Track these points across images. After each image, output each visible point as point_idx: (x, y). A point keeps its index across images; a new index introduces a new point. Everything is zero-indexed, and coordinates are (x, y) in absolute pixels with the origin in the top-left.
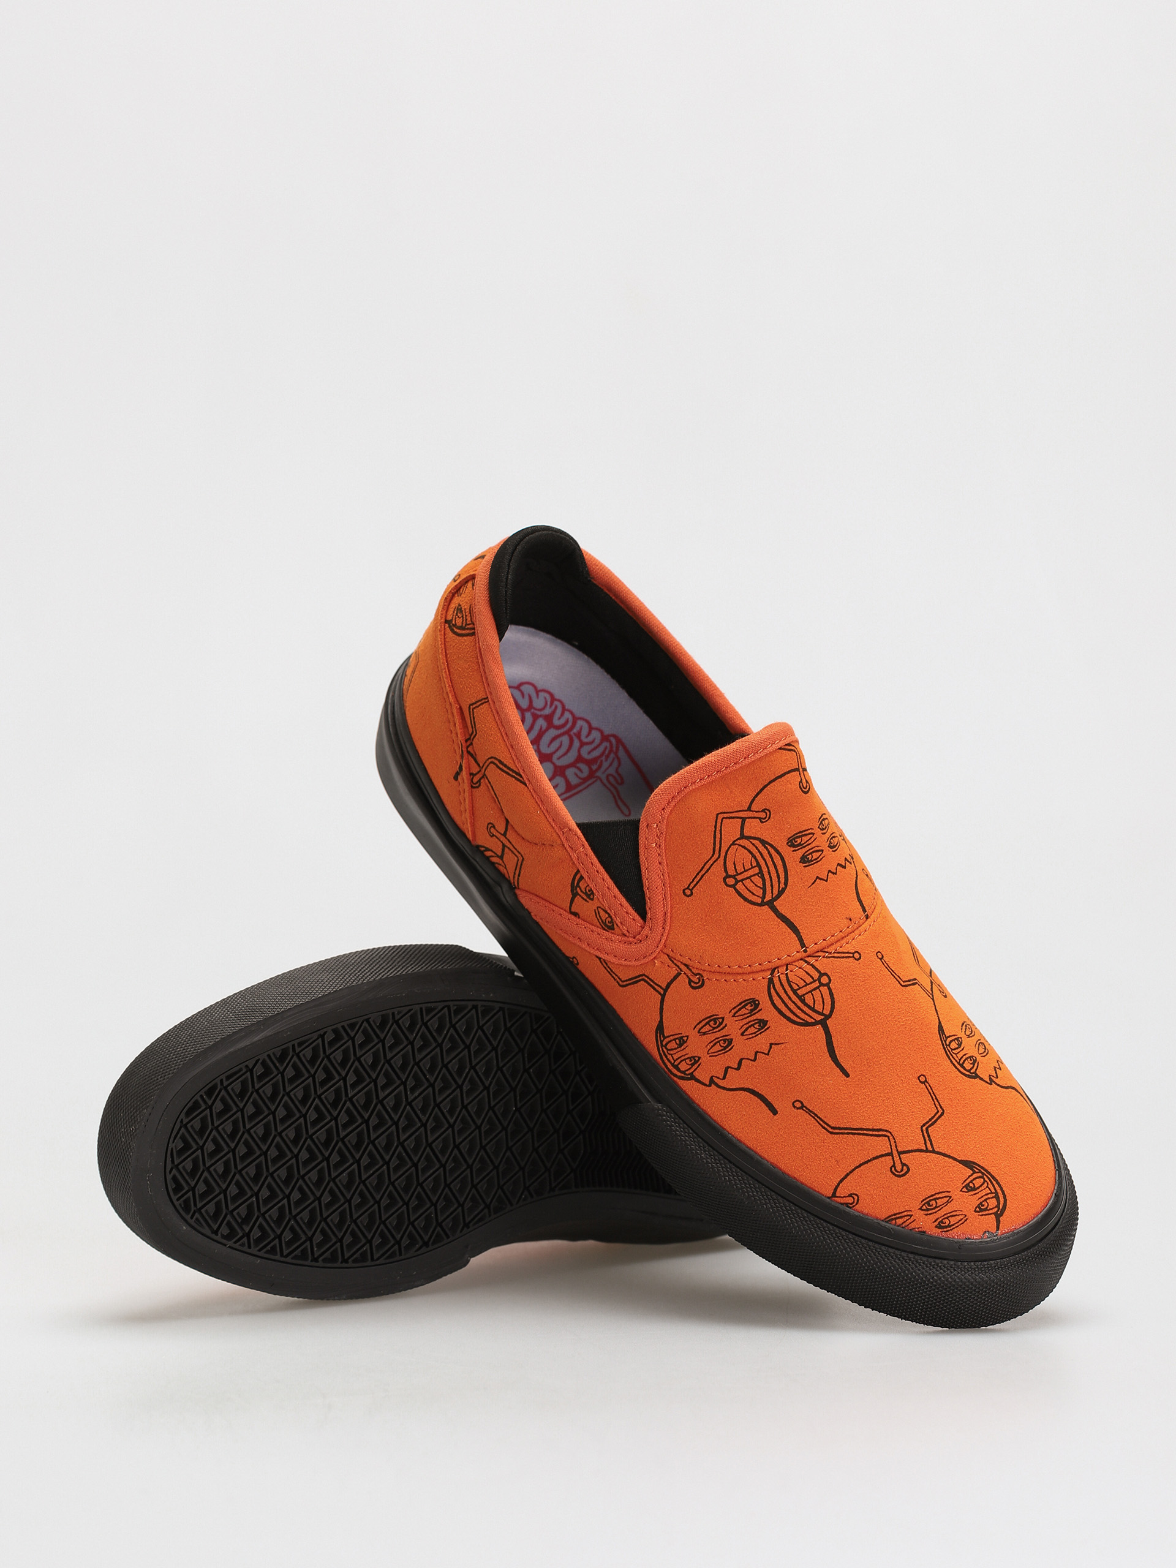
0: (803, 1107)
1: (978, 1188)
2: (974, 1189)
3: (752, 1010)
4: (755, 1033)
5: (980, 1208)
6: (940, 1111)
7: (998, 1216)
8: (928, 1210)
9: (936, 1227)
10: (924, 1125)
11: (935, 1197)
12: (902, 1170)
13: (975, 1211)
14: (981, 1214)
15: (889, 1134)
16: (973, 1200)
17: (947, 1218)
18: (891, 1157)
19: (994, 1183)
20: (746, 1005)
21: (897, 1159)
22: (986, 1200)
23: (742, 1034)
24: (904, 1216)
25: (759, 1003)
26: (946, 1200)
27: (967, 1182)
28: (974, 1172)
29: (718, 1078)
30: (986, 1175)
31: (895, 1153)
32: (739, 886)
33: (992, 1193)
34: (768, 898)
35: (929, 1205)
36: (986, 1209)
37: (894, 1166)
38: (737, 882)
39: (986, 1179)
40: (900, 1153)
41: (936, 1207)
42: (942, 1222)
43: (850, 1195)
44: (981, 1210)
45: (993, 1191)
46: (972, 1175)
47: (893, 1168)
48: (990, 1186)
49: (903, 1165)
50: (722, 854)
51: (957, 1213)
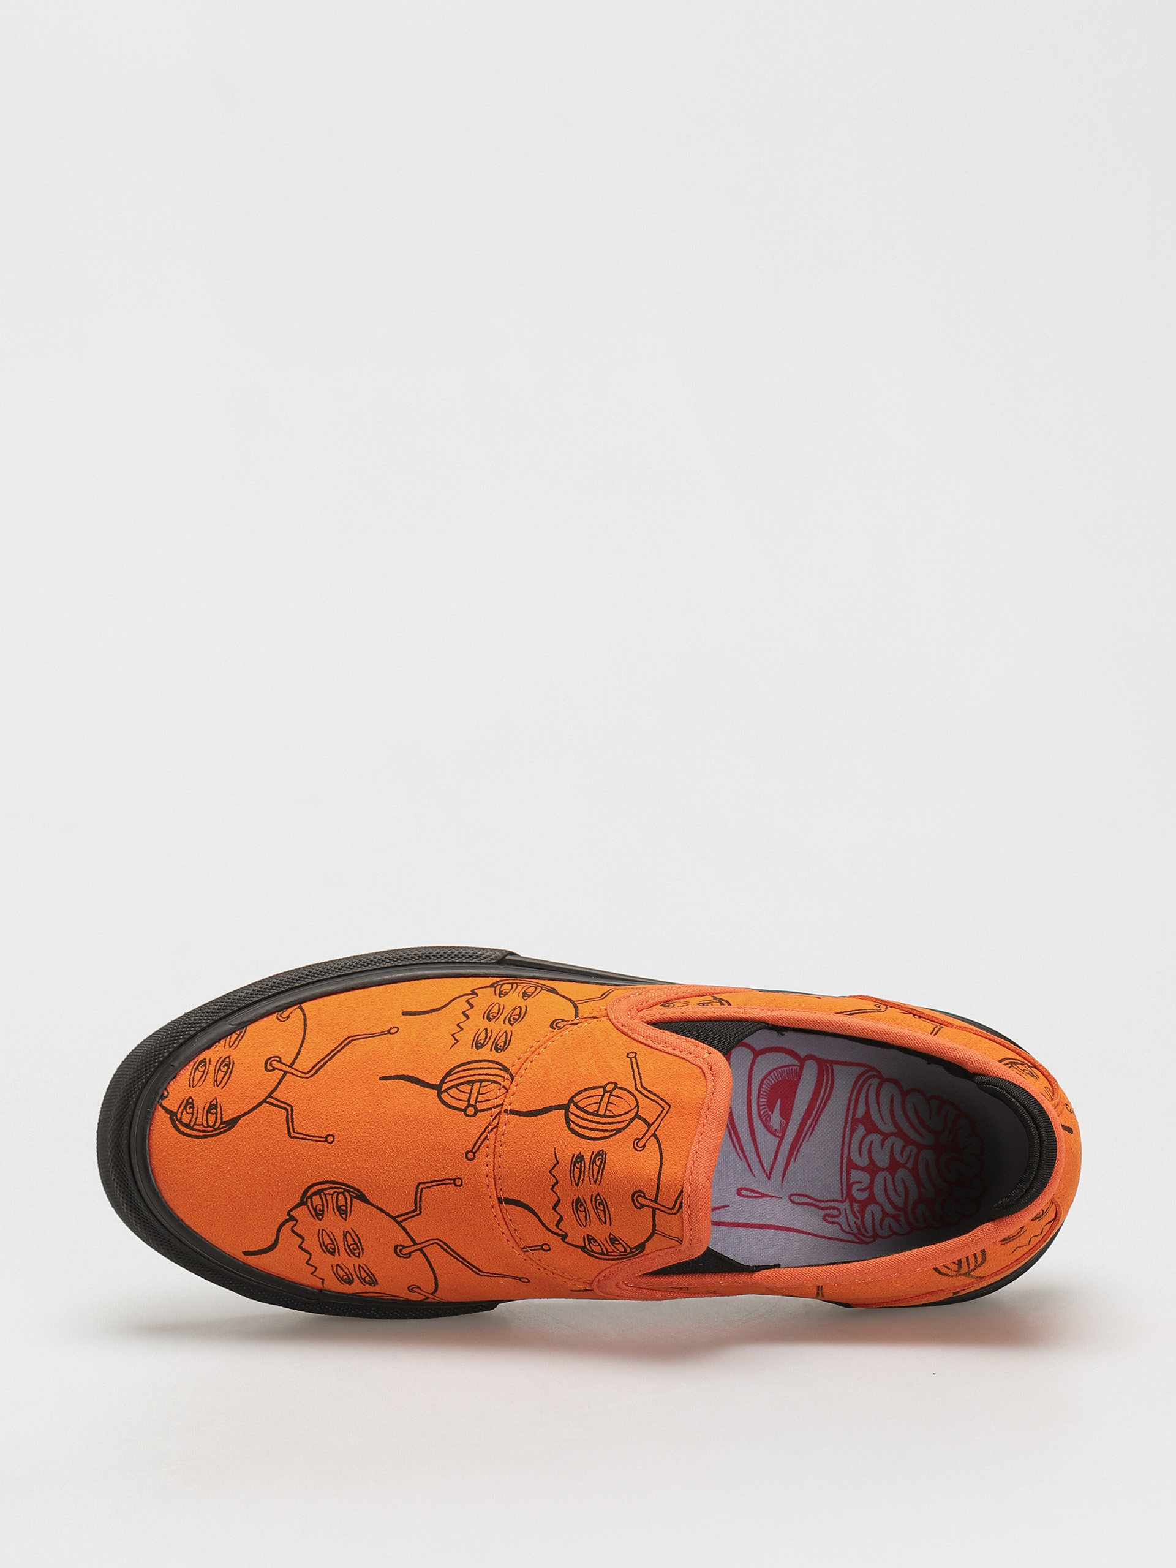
0: (389, 1032)
1: (207, 1115)
2: (209, 1111)
3: (497, 1045)
4: (478, 1037)
5: (190, 1103)
6: (293, 1134)
7: (172, 1114)
8: (223, 1061)
9: (205, 1059)
10: (292, 1110)
11: (228, 1074)
12: (271, 1065)
13: (190, 1098)
14: (185, 1101)
15: (308, 1075)
16: (200, 1103)
17: (204, 1072)
18: (289, 1064)
19: (201, 1134)
20: (505, 1044)
21: (284, 1068)
22: (193, 1114)
23: (486, 1029)
24: (234, 1042)
25: (498, 1052)
26: (219, 1079)
27: (219, 1109)
28: (222, 1123)
29: (472, 998)
30: (212, 1131)
31: (288, 1069)
32: (601, 1091)
33: (195, 1124)
34: (572, 1108)
35: (226, 1065)
36: (185, 1108)
37: (280, 1062)
38: (605, 1091)
39: (209, 1129)
40: (286, 1073)
41: (220, 1069)
42: (205, 1065)
43: (288, 1017)
44: (188, 1103)
45: (195, 1127)
46: (222, 1119)
47: (278, 1059)
48: (201, 1128)
49: (274, 1069)
50: (636, 1093)
51: (201, 1082)
